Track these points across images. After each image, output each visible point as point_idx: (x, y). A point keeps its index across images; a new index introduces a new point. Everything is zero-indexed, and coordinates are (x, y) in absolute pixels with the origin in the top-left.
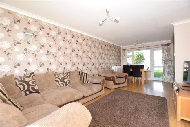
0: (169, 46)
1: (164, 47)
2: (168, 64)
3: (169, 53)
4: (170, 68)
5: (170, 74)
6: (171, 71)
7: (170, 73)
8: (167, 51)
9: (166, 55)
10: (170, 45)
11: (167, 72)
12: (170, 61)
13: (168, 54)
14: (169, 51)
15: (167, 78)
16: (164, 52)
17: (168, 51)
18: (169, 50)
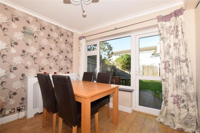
0: (180, 17)
1: (164, 23)
2: (178, 73)
3: (180, 37)
4: (183, 84)
5: (182, 105)
6: (187, 94)
7: (183, 101)
8: (175, 33)
9: (172, 45)
10: (182, 14)
11: (172, 96)
12: (183, 62)
13: (177, 41)
14: (180, 33)
15: (173, 115)
16: (165, 36)
17: (177, 31)
18: (180, 29)
